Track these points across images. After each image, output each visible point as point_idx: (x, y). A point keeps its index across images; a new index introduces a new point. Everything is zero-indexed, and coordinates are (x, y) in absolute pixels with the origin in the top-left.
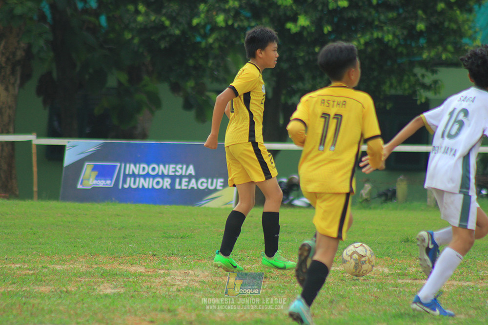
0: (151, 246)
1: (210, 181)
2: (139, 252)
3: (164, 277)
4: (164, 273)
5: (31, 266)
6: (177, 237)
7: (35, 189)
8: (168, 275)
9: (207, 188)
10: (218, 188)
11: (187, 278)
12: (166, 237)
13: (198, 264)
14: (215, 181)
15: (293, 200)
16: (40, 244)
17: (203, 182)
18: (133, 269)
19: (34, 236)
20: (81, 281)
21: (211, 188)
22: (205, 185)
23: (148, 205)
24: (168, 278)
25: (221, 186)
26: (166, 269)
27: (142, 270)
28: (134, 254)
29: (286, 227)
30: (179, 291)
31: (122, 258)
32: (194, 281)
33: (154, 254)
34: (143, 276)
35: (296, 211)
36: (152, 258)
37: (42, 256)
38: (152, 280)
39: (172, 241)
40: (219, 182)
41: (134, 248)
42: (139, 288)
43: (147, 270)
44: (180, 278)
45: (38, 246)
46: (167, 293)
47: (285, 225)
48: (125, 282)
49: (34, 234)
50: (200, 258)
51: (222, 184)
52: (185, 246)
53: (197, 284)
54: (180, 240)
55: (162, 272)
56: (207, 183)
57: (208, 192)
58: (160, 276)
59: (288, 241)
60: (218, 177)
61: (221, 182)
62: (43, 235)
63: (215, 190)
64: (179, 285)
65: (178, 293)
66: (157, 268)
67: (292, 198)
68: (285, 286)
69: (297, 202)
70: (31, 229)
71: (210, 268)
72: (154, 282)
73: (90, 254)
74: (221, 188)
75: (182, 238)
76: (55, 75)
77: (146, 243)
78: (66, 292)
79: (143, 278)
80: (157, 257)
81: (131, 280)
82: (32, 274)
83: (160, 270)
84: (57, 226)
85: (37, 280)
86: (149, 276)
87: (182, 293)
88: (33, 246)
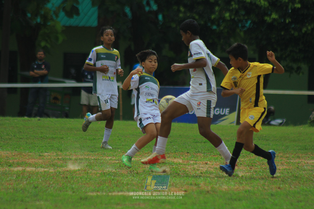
0: (186, 147)
1: (221, 110)
2: (179, 151)
3: (193, 165)
4: (193, 163)
5: (117, 158)
6: (201, 142)
7: (121, 114)
8: (196, 164)
9: (220, 114)
10: (226, 114)
11: (206, 166)
12: (195, 142)
13: (213, 158)
14: (224, 110)
15: (270, 121)
16: (123, 145)
17: (217, 111)
18: (175, 160)
19: (119, 141)
20: (145, 167)
21: (222, 114)
22: (219, 112)
23: (185, 124)
24: (195, 166)
25: (228, 113)
26: (195, 161)
27: (181, 161)
28: (176, 152)
29: (265, 137)
30: (202, 173)
31: (169, 154)
32: (211, 168)
33: (188, 152)
34: (181, 164)
35: (272, 127)
36: (187, 154)
37: (123, 153)
38: (186, 167)
39: (199, 144)
40: (227, 110)
41: (177, 148)
42: (179, 171)
43: (184, 161)
44: (202, 166)
45: (122, 147)
46: (195, 175)
47: (265, 136)
48: (171, 168)
49: (120, 140)
50: (215, 155)
51: (228, 112)
52: (206, 147)
53: (212, 169)
54: (203, 144)
55: (192, 162)
56: (220, 110)
57: (220, 116)
58: (191, 164)
59: (266, 145)
60: (226, 108)
61: (228, 111)
62: (125, 140)
63: (225, 115)
64: (202, 170)
65: (201, 175)
66: (190, 160)
67: (270, 120)
68: (263, 171)
69: (273, 123)
70: (118, 137)
71: (220, 160)
72: (188, 168)
73: (151, 151)
74: (228, 114)
75: (204, 142)
76: (133, 48)
77: (183, 145)
78: (137, 173)
79: (181, 166)
80: (189, 154)
81: (174, 167)
82: (118, 163)
83: (191, 161)
84: (133, 135)
85: (120, 166)
86: (184, 165)
87: (203, 175)
88: (119, 147)
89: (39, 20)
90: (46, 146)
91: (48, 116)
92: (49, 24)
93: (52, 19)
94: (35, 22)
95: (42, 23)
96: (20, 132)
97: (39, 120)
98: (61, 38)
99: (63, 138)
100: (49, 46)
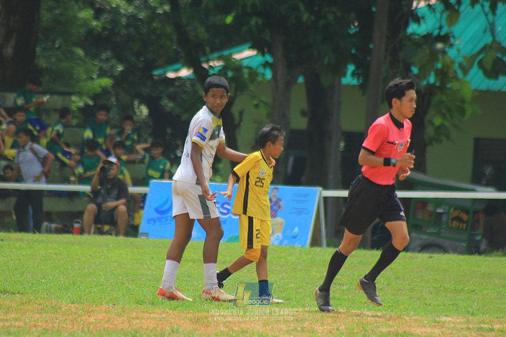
89: (432, 79)
90: (444, 305)
91: (444, 250)
92: (449, 86)
93: (456, 78)
94: (425, 83)
95: (438, 84)
96: (398, 278)
97: (430, 257)
98: (469, 111)
99: (474, 291)
100: (447, 124)
